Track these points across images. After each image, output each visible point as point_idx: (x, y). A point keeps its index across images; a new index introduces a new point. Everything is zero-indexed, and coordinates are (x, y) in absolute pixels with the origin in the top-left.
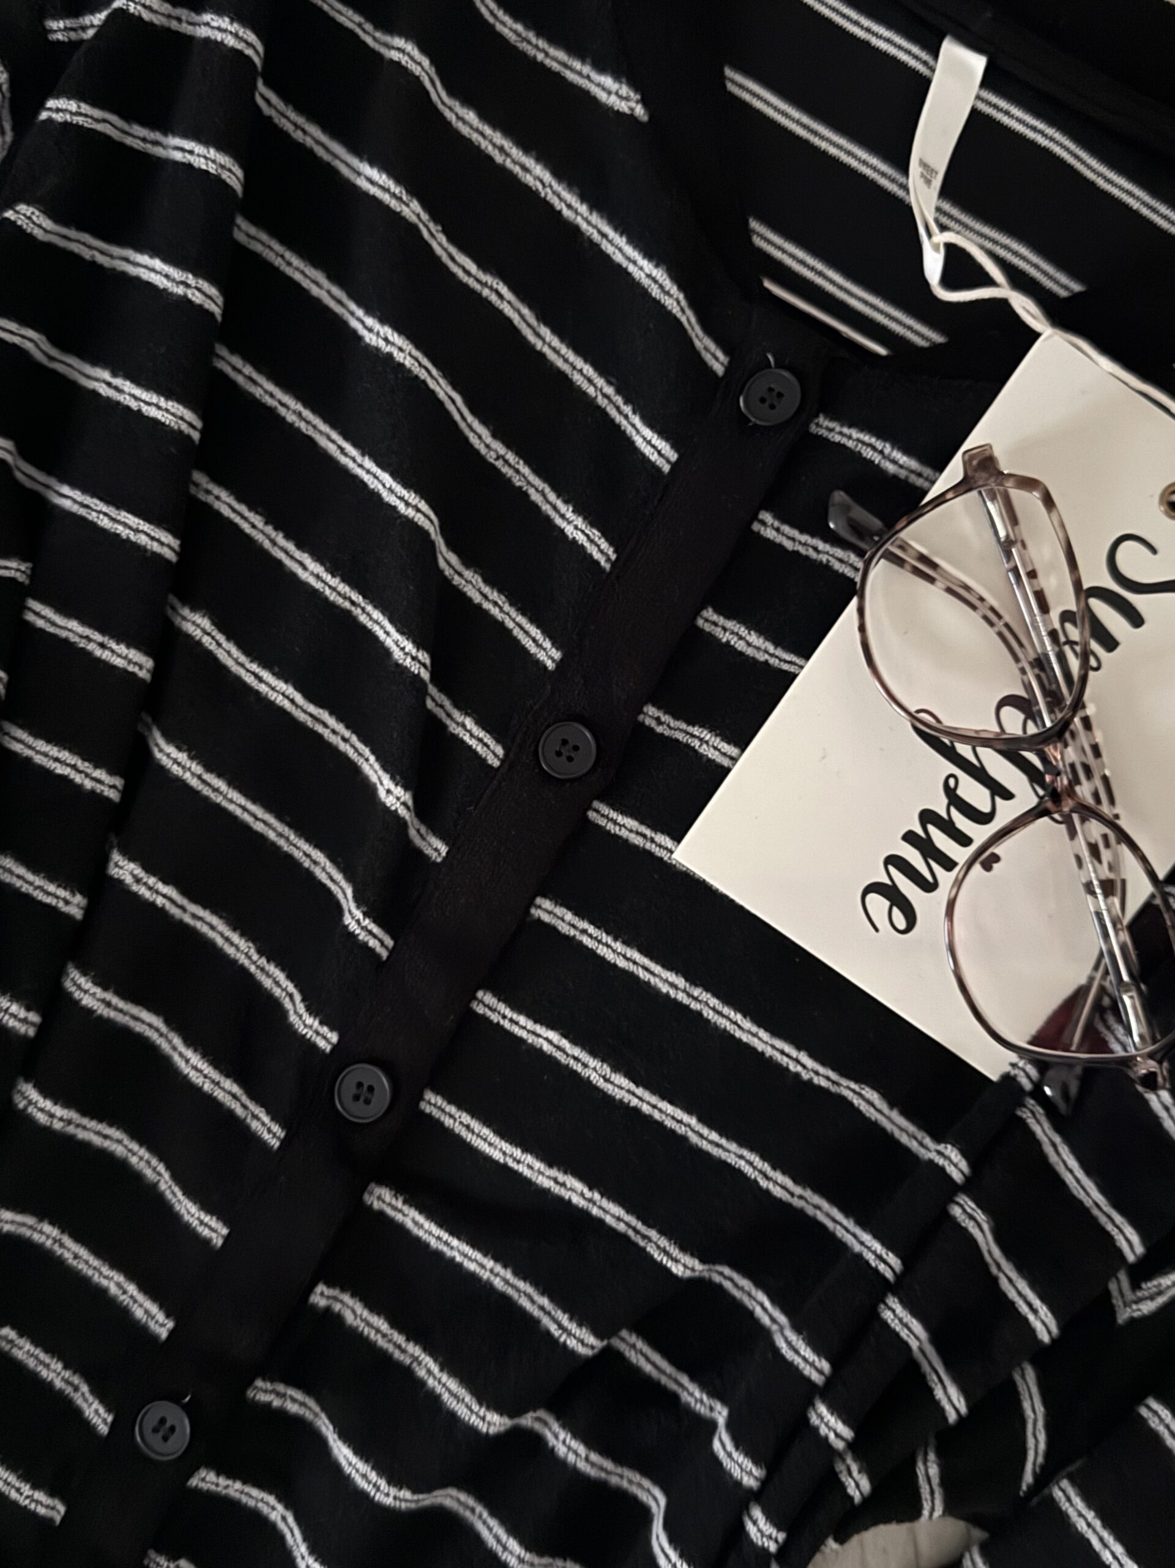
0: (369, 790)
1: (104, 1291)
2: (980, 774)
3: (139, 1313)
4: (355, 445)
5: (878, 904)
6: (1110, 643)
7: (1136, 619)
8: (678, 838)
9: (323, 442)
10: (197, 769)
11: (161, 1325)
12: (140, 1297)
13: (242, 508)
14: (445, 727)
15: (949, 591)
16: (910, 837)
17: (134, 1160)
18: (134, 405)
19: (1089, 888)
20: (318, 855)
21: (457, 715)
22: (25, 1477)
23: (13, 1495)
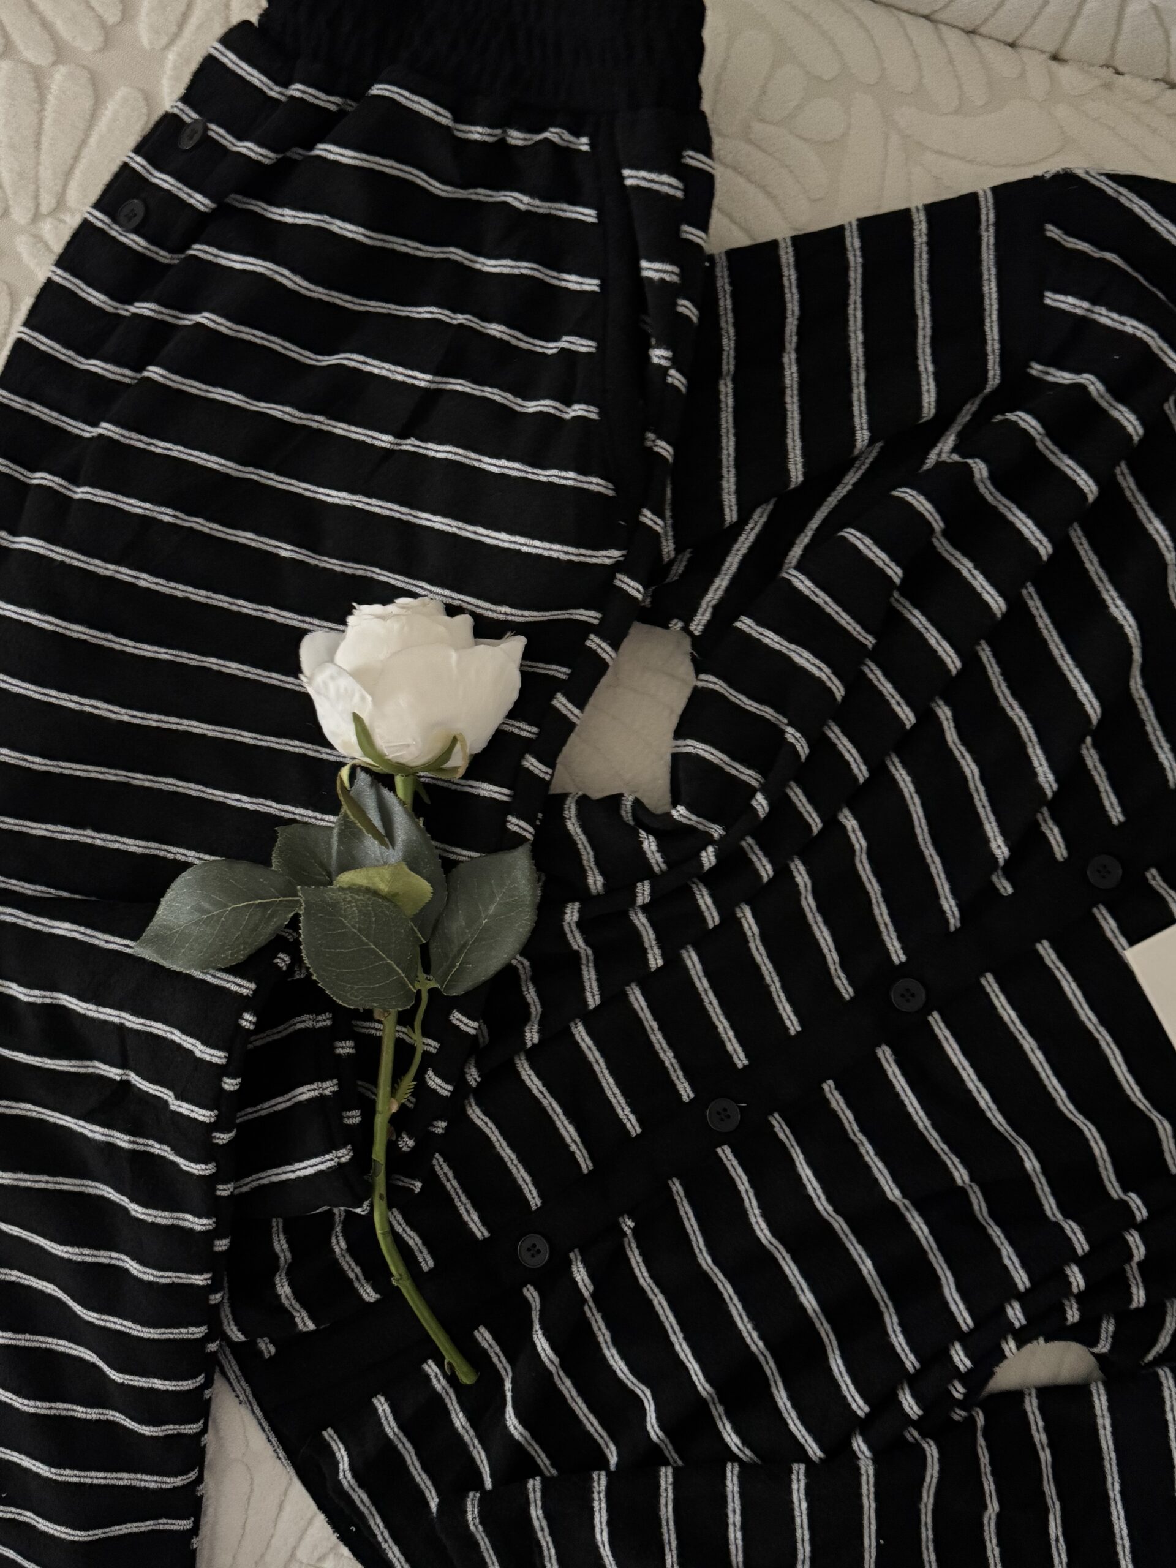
22: (629, 1104)
23: (619, 1110)
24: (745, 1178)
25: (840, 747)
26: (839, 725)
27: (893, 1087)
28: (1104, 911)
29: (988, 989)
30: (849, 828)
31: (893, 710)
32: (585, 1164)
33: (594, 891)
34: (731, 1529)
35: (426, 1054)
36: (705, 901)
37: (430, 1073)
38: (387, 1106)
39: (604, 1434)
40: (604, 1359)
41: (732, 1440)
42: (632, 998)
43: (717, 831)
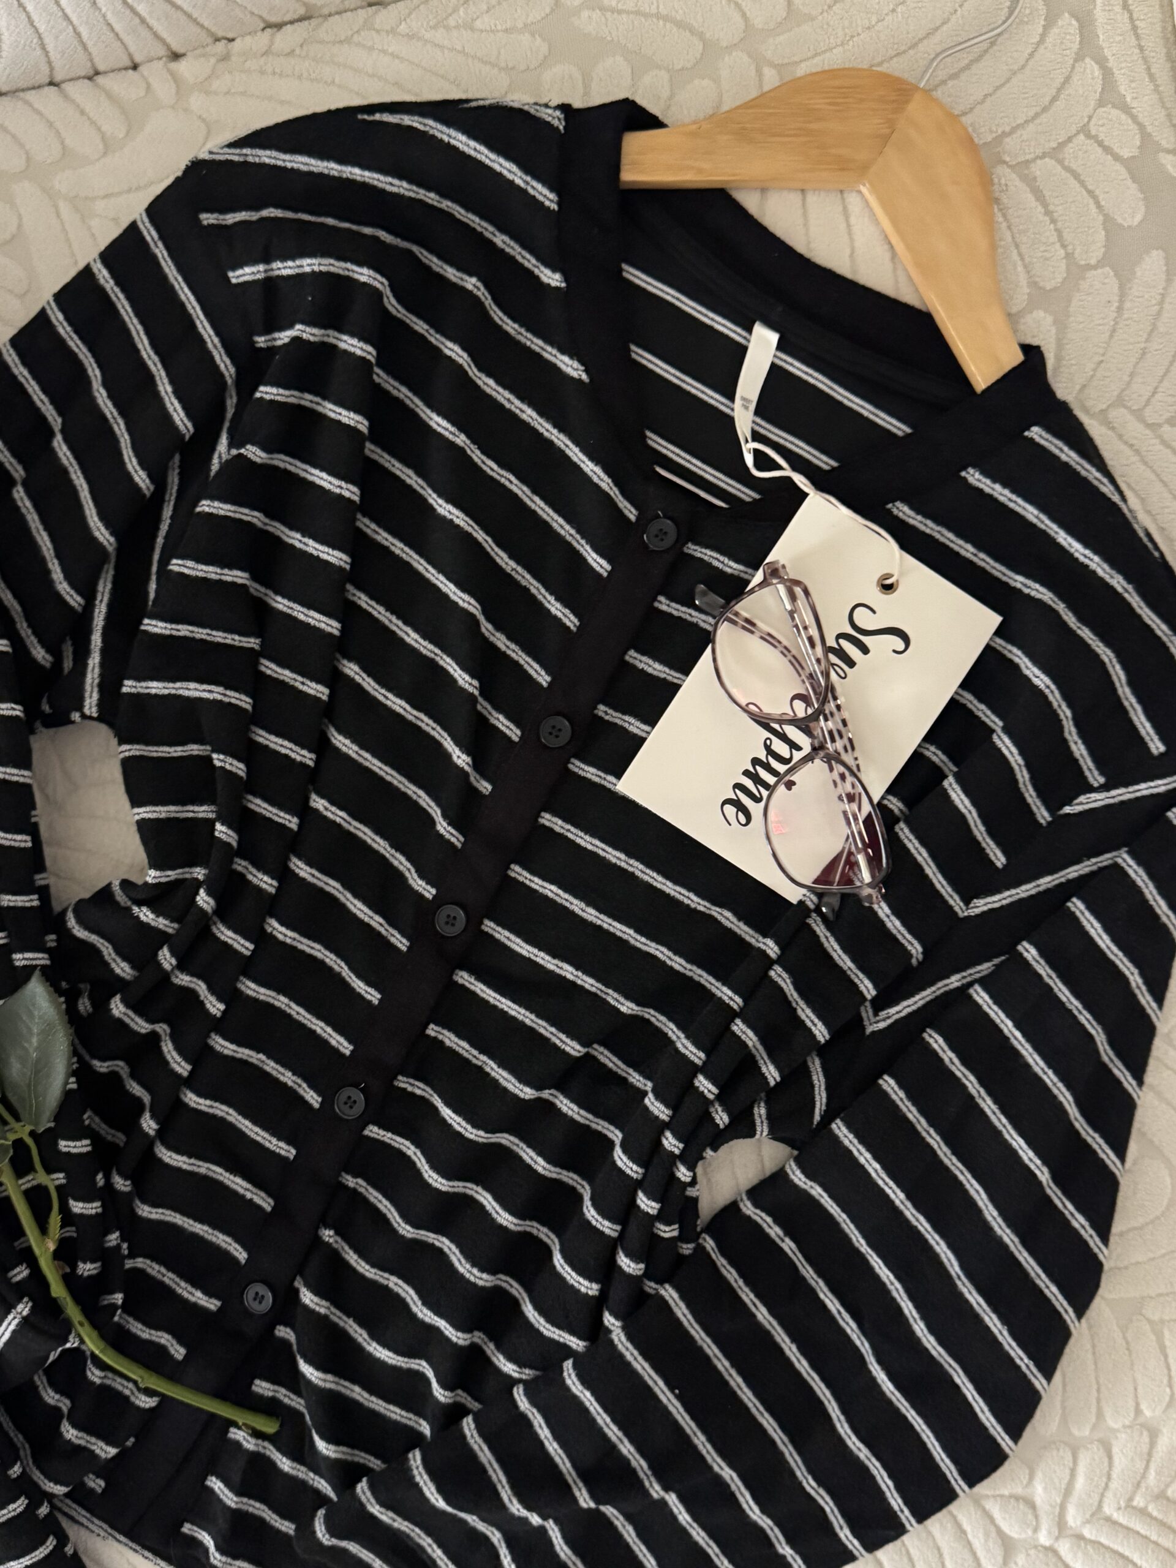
0: (448, 756)
1: (314, 1032)
2: (784, 737)
3: (333, 1043)
4: (434, 567)
5: (730, 810)
6: (851, 664)
7: (865, 650)
8: (619, 776)
9: (415, 565)
10: (356, 748)
11: (345, 1047)
12: (334, 1034)
13: (373, 603)
14: (487, 720)
15: (762, 638)
16: (746, 773)
17: (327, 960)
18: (315, 553)
19: (840, 798)
20: (421, 793)
21: (494, 713)
22: (273, 1135)
23: (267, 1144)
24: (407, 1143)
25: (272, 746)
26: (262, 728)
27: (487, 1002)
28: (578, 763)
29: (521, 879)
30: (321, 809)
31: (301, 692)
32: (265, 1202)
33: (128, 977)
34: (547, 1443)
35: (58, 1188)
36: (226, 934)
37: (71, 1202)
38: (44, 1248)
39: (411, 1416)
40: (370, 1355)
41: (508, 1368)
42: (218, 1048)
43: (199, 873)
